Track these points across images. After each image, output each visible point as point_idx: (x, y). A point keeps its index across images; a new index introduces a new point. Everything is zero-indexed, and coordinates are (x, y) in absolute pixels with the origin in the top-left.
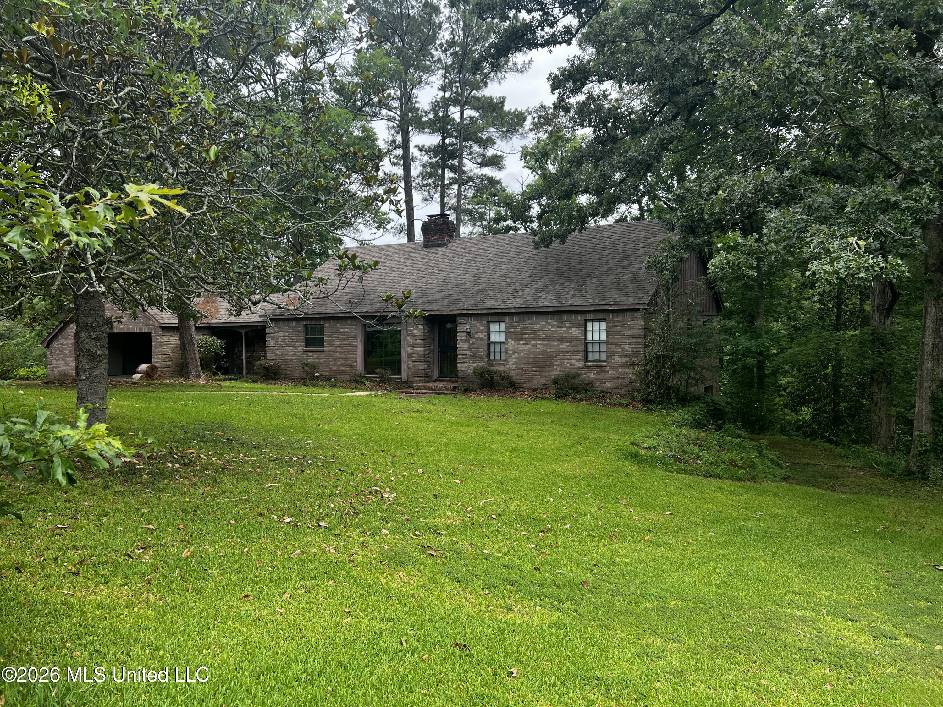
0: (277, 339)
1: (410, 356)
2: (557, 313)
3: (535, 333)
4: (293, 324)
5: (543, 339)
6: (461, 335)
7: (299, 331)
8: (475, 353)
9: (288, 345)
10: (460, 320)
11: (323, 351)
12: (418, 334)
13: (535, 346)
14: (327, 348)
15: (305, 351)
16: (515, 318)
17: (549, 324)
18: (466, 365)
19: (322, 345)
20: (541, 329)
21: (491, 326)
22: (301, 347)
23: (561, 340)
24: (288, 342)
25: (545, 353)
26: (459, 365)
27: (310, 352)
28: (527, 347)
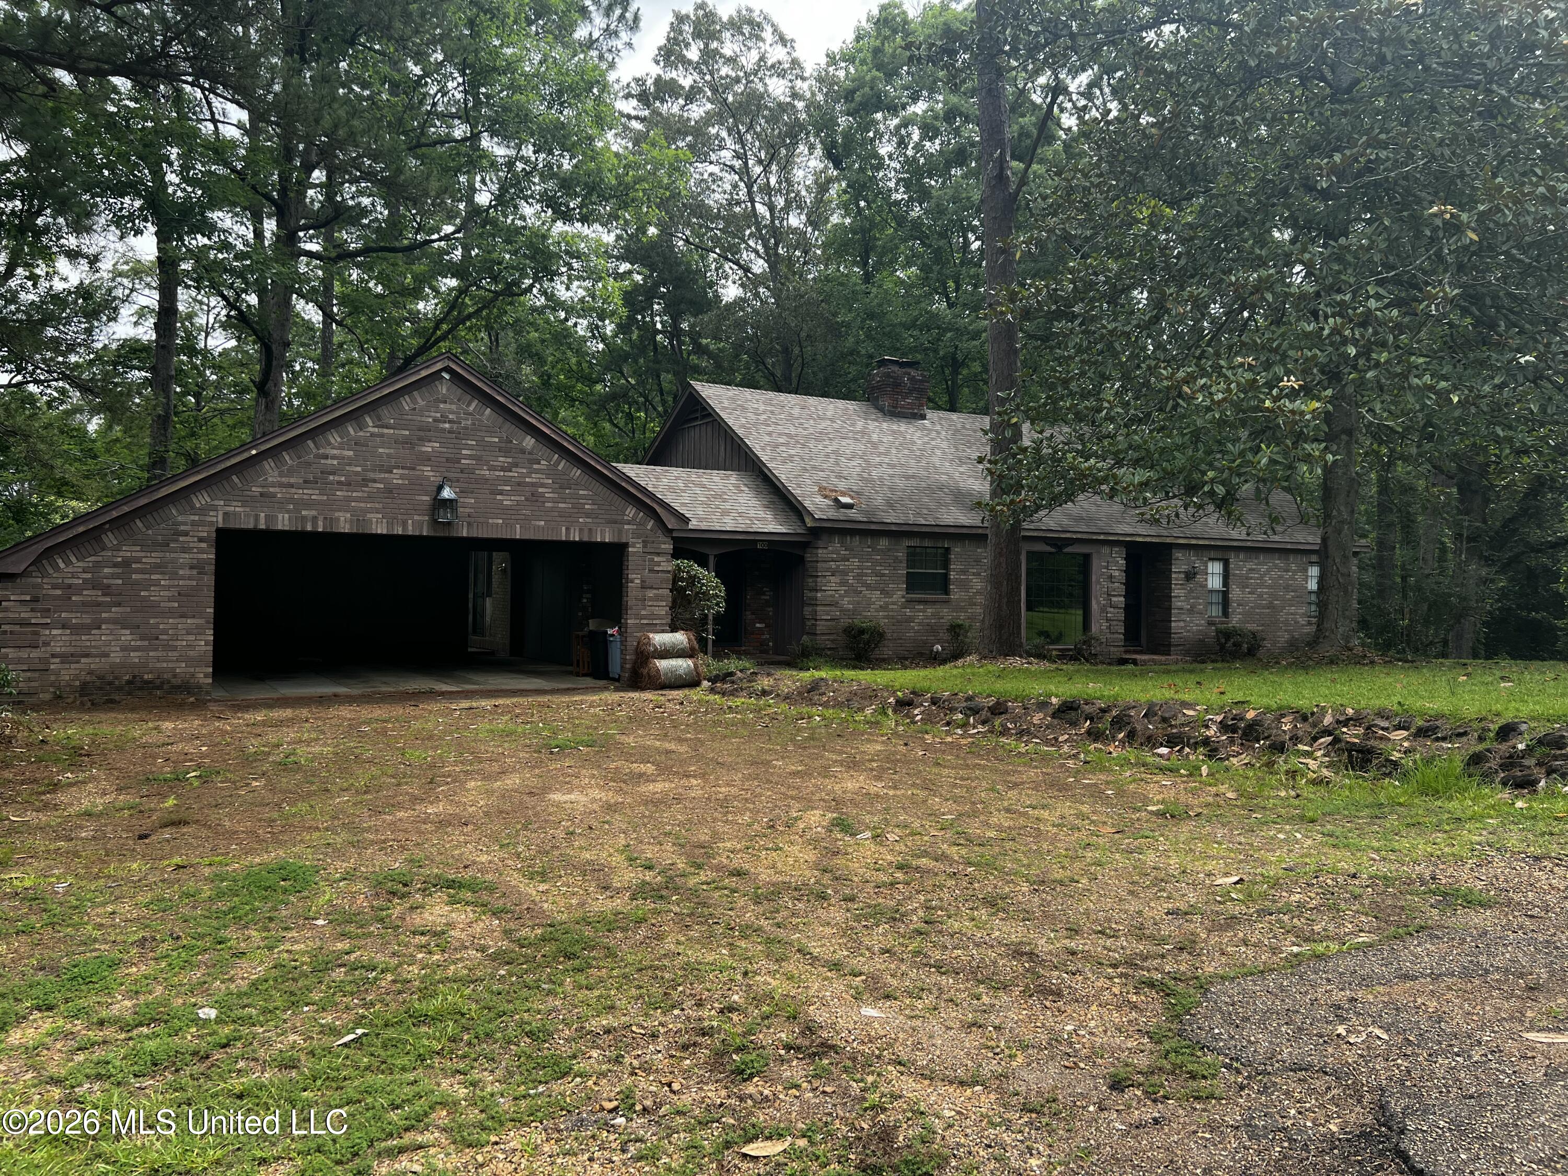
0: (845, 573)
1: (1103, 610)
2: (1284, 552)
3: (1261, 578)
4: (884, 543)
5: (1269, 587)
6: (1177, 577)
7: (896, 559)
8: (1193, 607)
9: (869, 587)
10: (1178, 554)
11: (947, 602)
12: (1117, 573)
13: (1260, 596)
14: (956, 594)
15: (909, 601)
16: (1242, 556)
17: (1276, 566)
18: (1182, 624)
19: (946, 592)
20: (1268, 571)
21: (1210, 565)
22: (899, 594)
23: (1287, 588)
24: (869, 580)
25: (1270, 606)
26: (1173, 624)
27: (920, 602)
28: (1252, 597)
